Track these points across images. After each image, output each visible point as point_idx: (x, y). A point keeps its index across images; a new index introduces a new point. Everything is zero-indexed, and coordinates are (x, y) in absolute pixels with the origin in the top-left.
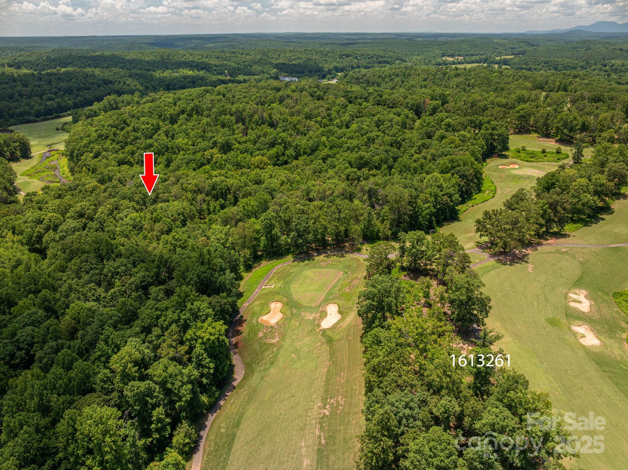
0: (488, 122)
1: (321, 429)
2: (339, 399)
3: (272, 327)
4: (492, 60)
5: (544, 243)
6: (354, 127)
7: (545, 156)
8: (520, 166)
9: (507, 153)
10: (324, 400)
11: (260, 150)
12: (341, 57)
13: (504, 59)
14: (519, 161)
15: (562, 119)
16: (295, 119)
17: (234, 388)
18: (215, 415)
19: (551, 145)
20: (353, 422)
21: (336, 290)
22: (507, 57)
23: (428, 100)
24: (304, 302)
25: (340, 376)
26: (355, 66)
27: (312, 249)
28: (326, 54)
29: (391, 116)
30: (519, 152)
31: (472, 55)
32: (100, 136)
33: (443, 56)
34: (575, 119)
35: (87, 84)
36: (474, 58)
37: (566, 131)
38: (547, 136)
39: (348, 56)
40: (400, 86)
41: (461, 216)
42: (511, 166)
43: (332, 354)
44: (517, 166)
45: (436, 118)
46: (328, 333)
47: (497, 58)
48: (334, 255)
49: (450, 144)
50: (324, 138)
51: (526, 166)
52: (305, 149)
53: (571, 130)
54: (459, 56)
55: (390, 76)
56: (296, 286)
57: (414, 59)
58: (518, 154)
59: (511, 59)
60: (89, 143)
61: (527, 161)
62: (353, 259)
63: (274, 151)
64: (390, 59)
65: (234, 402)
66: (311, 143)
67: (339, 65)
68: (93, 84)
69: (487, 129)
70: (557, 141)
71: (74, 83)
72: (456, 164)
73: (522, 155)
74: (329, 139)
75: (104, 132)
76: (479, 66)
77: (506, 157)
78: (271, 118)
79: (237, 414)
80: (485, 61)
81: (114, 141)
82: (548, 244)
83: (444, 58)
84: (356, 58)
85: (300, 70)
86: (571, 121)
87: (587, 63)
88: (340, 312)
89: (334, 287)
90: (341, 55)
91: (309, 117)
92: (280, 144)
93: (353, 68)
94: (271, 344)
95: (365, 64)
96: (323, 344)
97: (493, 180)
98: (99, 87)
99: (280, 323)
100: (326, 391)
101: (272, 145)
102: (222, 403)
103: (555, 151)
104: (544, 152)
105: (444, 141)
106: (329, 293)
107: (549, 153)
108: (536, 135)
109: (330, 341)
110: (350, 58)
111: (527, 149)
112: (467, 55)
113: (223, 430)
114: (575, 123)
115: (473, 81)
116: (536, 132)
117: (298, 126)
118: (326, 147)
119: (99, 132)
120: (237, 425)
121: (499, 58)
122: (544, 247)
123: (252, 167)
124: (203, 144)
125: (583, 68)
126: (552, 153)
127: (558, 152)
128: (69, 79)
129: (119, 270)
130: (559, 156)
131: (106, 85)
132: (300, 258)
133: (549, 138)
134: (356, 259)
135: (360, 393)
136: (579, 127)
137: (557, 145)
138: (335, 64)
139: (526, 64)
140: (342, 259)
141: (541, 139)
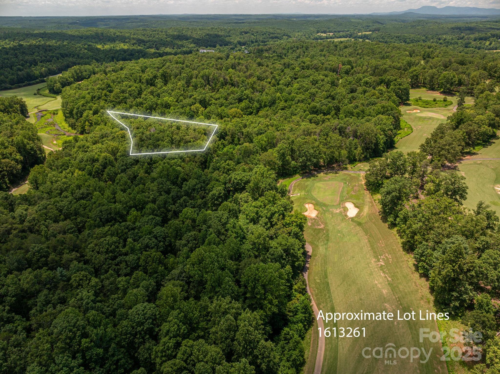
0: (395, 80)
1: (384, 272)
2: (387, 255)
3: (314, 219)
4: (355, 35)
5: (464, 158)
6: (296, 85)
7: (436, 103)
8: (421, 111)
9: (409, 102)
10: (376, 257)
11: (232, 104)
12: (241, 33)
13: (365, 35)
14: (419, 108)
15: (445, 77)
16: (251, 80)
17: (311, 256)
18: (307, 273)
19: (438, 95)
20: (404, 266)
21: (345, 194)
22: (367, 33)
23: (341, 65)
24: (327, 202)
25: (379, 243)
26: (254, 41)
27: (312, 170)
28: (229, 32)
29: (322, 77)
30: (417, 101)
31: (339, 32)
32: (93, 98)
33: (318, 32)
34: (454, 77)
35: (48, 57)
36: (341, 34)
37: (448, 86)
38: (432, 89)
39: (246, 33)
40: (303, 56)
41: (396, 146)
42: (415, 111)
43: (366, 232)
44: (419, 111)
45: (356, 78)
46: (356, 219)
47: (359, 34)
48: (330, 173)
49: (373, 96)
50: (278, 94)
51: (425, 111)
52: (265, 102)
53: (452, 84)
54: (329, 32)
55: (292, 48)
56: (316, 193)
57: (296, 35)
58: (417, 103)
59: (370, 35)
60: (86, 103)
61: (424, 107)
62: (345, 174)
63: (243, 104)
64: (279, 35)
65: (316, 264)
66: (269, 98)
67: (241, 40)
68: (53, 57)
69: (395, 85)
70: (441, 93)
71: (37, 56)
72: (386, 109)
73: (420, 103)
74: (283, 95)
75: (96, 94)
76: (348, 40)
77: (409, 105)
78: (231, 80)
79: (322, 271)
80: (350, 36)
81: (106, 100)
82: (468, 159)
83: (319, 34)
84: (253, 34)
85: (212, 44)
86: (452, 79)
87: (426, 38)
88: (356, 207)
89: (342, 192)
90: (241, 32)
91: (260, 79)
92: (246, 99)
93: (252, 42)
94: (321, 229)
95: (261, 39)
96: (355, 226)
97: (406, 121)
98: (58, 59)
99: (319, 216)
100: (375, 252)
101: (240, 100)
102: (307, 265)
103: (442, 100)
104: (435, 100)
105: (367, 94)
106: (341, 196)
107: (438, 101)
108: (425, 89)
109: (359, 224)
110: (248, 34)
111: (423, 99)
112: (335, 32)
113: (318, 281)
114: (454, 80)
115: (360, 51)
116: (424, 87)
117: (255, 86)
118: (281, 101)
119: (91, 94)
120: (326, 276)
121: (360, 34)
122: (465, 161)
123: (231, 116)
124: (188, 101)
125: (424, 41)
126: (441, 101)
127: (445, 100)
128: (31, 53)
129: (196, 187)
130: (446, 103)
131: (64, 57)
132: (306, 176)
133: (435, 91)
134: (347, 174)
135: (399, 251)
136: (457, 82)
137: (443, 96)
138: (239, 39)
139: (382, 38)
140: (337, 175)
141: (429, 92)
